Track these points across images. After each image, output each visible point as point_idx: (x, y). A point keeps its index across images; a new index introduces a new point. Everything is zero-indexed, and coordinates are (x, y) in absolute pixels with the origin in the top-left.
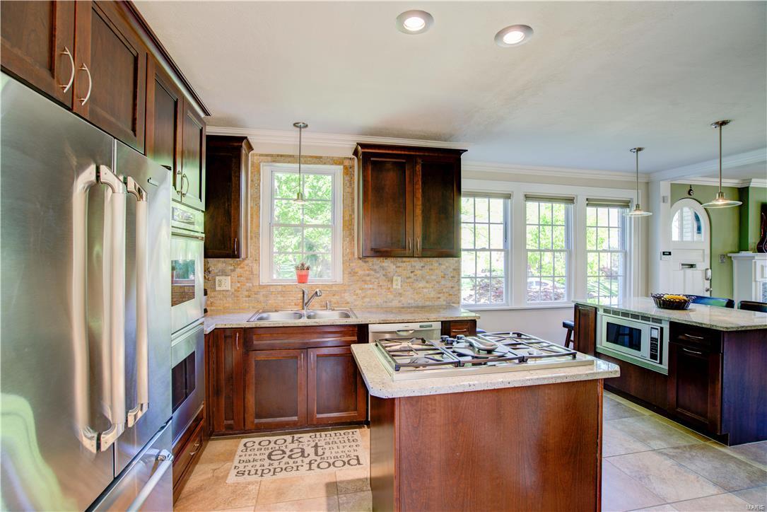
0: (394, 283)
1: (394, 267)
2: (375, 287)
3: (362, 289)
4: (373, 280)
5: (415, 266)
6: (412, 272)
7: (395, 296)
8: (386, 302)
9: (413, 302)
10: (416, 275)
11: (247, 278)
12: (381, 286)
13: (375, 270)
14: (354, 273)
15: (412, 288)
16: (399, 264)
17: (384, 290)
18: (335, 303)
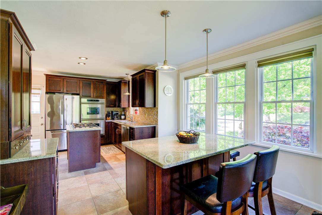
3: (141, 117)
4: (143, 114)
11: (129, 112)
12: (144, 116)
13: (143, 111)
14: (140, 112)
15: (149, 118)
16: (147, 110)
17: (144, 118)
18: (138, 120)
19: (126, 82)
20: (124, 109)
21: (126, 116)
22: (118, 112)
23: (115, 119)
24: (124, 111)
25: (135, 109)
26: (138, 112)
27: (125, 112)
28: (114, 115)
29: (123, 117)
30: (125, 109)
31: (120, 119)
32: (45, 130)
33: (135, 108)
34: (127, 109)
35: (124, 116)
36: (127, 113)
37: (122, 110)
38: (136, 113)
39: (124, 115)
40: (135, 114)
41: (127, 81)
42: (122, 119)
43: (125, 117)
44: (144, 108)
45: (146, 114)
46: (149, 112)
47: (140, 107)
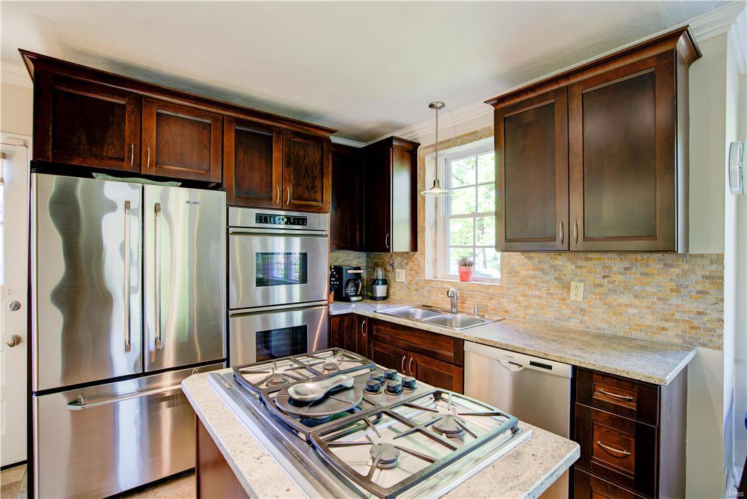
0: (573, 292)
1: (573, 267)
2: (544, 295)
3: (525, 296)
4: (540, 285)
5: (610, 267)
6: (604, 277)
7: (574, 313)
9: (606, 326)
11: (417, 273)
12: (552, 294)
13: (543, 271)
14: (515, 272)
15: (605, 304)
16: (580, 263)
17: (557, 301)
18: (492, 309)
28: (349, 281)
32: (30, 393)
34: (400, 259)
36: (401, 277)
39: (385, 282)
42: (379, 299)
44: (555, 255)
45: (573, 284)
46: (607, 274)
47: (507, 253)
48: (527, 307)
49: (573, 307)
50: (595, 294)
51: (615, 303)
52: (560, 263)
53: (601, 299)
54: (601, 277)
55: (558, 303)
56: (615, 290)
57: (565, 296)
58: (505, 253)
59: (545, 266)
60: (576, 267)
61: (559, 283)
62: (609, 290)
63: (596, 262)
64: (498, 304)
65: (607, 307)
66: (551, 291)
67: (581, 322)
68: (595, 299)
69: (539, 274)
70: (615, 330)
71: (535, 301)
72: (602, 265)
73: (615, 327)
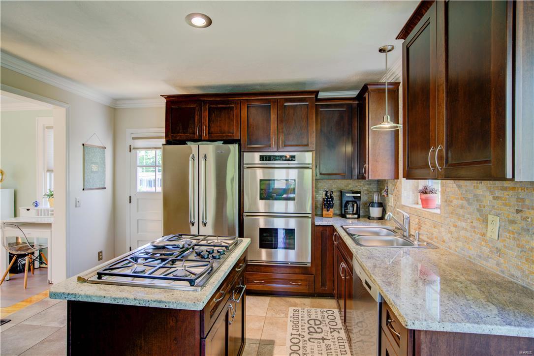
0: (490, 227)
1: (491, 197)
2: (468, 228)
3: (455, 226)
4: (467, 216)
5: (523, 200)
6: (518, 211)
7: (491, 252)
8: (480, 257)
9: (519, 274)
10: (525, 219)
11: (398, 198)
12: (474, 227)
13: (468, 200)
14: (449, 201)
15: (518, 246)
16: (497, 194)
17: (479, 235)
18: (436, 238)
19: (382, 87)
20: (380, 185)
21: (388, 209)
22: (359, 193)
23: (348, 216)
24: (379, 191)
25: (421, 188)
26: (437, 199)
27: (384, 193)
28: (347, 202)
29: (375, 212)
30: (383, 185)
31: (364, 217)
33: (422, 184)
34: (390, 186)
35: (381, 209)
36: (391, 201)
37: (374, 187)
38: (426, 203)
39: (381, 205)
40: (420, 206)
41: (384, 84)
42: (373, 219)
43: (384, 212)
44: (477, 183)
45: (490, 217)
46: (520, 209)
47: (445, 181)
48: (458, 239)
49: (491, 245)
50: (509, 232)
51: (527, 247)
52: (481, 193)
53: (514, 239)
54: (514, 211)
55: (479, 238)
56: (528, 230)
57: (484, 231)
58: (443, 181)
59: (470, 196)
60: (494, 197)
61: (480, 215)
62: (522, 228)
63: (511, 193)
64: (439, 233)
65: (520, 249)
66: (474, 224)
67: (498, 264)
68: (509, 239)
69: (465, 203)
70: (527, 281)
71: (462, 233)
72: (516, 197)
73: (527, 277)
